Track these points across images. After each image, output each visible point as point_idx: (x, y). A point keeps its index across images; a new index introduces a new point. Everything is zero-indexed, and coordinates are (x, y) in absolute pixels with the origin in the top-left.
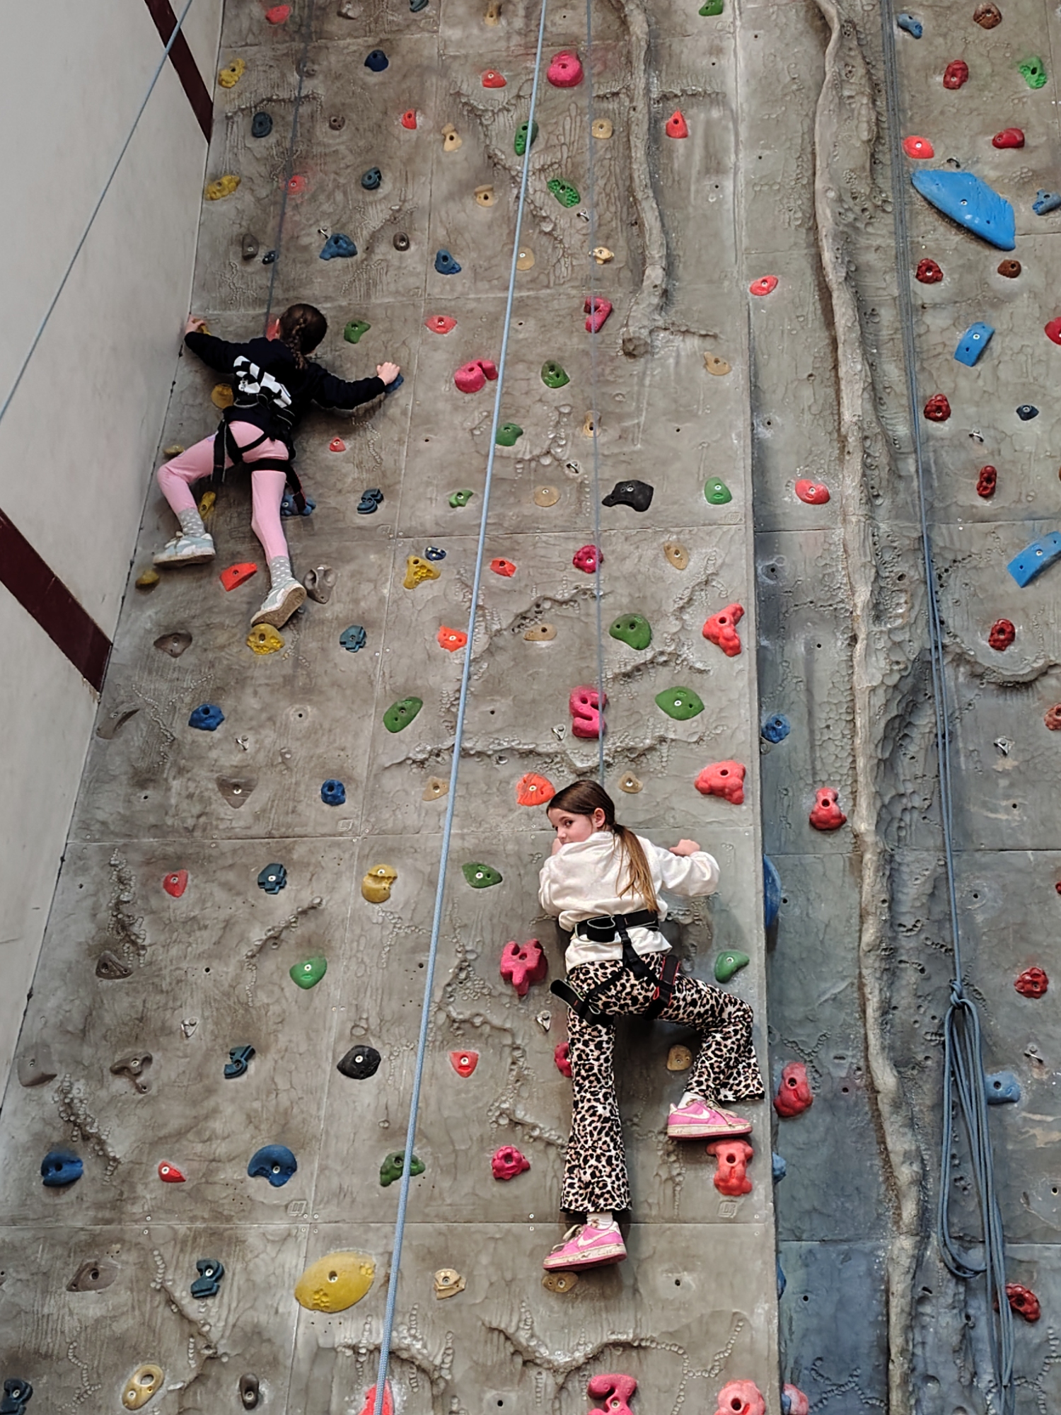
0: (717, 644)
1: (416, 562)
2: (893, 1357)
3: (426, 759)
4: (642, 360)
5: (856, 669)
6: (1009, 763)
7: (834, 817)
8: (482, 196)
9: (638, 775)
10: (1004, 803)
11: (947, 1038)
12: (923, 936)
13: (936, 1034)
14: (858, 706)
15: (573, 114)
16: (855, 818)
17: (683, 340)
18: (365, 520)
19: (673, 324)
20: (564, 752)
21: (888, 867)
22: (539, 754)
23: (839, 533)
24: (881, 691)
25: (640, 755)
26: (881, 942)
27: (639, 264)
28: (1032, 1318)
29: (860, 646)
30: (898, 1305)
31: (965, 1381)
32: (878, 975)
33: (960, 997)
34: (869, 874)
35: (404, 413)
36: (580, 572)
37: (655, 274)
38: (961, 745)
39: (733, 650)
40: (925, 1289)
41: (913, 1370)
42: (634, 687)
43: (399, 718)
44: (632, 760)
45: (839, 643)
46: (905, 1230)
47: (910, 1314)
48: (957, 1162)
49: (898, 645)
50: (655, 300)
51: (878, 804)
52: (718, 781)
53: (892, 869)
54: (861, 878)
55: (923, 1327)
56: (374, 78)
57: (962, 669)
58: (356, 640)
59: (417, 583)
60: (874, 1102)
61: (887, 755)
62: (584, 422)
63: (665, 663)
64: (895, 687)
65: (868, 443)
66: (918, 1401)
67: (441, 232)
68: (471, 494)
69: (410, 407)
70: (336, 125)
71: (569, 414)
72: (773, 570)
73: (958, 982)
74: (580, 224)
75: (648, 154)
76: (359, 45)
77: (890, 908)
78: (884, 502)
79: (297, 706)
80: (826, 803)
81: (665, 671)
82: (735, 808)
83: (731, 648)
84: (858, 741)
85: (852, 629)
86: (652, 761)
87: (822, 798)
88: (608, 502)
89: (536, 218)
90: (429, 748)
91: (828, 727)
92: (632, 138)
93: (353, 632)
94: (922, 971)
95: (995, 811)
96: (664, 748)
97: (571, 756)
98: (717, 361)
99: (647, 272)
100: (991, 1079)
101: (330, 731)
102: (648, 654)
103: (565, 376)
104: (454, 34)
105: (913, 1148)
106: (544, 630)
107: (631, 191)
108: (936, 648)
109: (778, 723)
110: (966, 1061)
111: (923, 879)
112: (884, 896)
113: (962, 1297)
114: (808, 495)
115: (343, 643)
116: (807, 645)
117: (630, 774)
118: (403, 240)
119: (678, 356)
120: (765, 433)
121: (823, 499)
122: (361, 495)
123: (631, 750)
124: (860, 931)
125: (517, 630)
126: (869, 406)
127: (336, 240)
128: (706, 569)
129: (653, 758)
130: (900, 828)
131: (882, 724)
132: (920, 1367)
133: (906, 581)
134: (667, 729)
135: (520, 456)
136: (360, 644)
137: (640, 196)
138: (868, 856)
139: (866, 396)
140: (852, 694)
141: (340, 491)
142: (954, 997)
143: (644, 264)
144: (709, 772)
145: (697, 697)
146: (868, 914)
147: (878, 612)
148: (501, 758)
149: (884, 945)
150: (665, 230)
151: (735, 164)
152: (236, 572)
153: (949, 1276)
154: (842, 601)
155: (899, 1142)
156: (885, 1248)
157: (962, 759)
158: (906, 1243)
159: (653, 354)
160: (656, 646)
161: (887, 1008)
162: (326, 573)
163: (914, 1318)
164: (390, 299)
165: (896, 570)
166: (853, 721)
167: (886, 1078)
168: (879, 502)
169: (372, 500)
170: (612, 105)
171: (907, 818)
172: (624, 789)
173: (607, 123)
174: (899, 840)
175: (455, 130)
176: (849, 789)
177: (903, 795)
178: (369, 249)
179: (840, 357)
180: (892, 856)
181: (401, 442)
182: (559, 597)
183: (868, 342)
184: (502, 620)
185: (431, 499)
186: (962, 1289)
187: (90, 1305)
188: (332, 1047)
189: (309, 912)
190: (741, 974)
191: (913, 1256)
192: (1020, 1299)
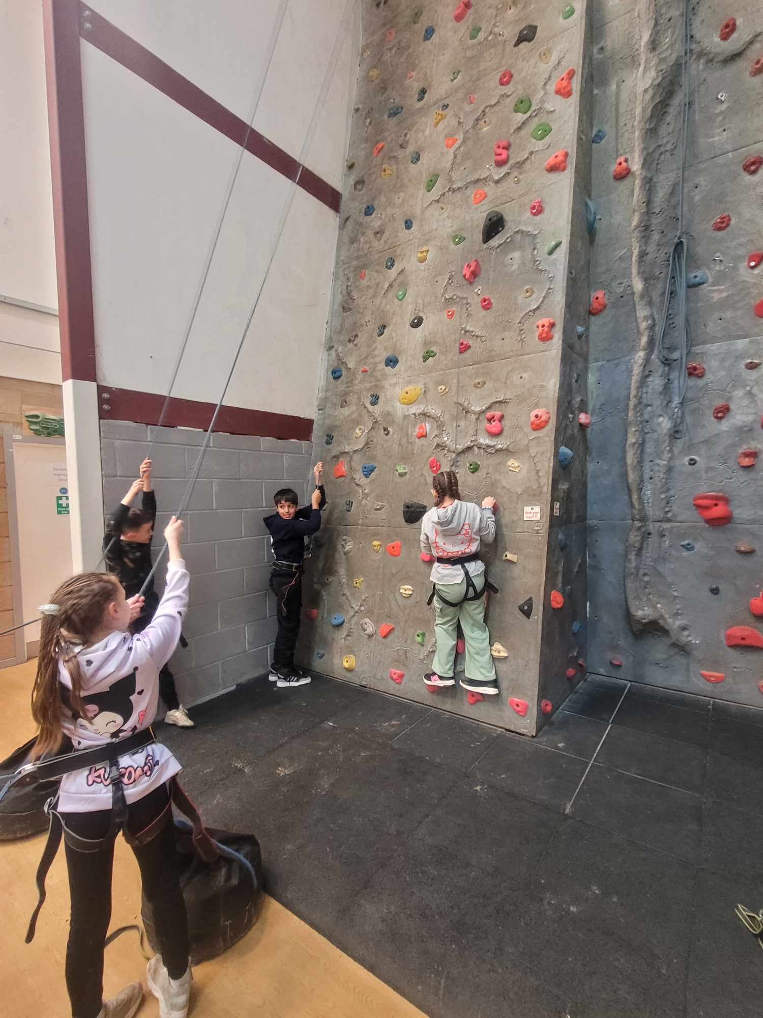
1: (437, 113)
2: (631, 399)
3: (439, 198)
7: (624, 170)
9: (521, 173)
10: (718, 131)
11: (671, 262)
12: (664, 215)
13: (666, 261)
14: (637, 103)
18: (419, 104)
20: (491, 174)
21: (648, 185)
22: (480, 179)
23: (637, 9)
24: (650, 91)
25: (521, 164)
26: (641, 223)
28: (700, 375)
30: (635, 379)
31: (665, 402)
32: (639, 240)
33: (679, 239)
34: (637, 191)
35: (435, 46)
36: (502, 87)
38: (696, 106)
39: (569, 94)
40: (649, 371)
41: (640, 403)
42: (522, 133)
43: (431, 185)
44: (519, 168)
46: (641, 348)
47: (640, 381)
48: (670, 316)
49: (663, 60)
51: (645, 154)
52: (554, 163)
53: (650, 185)
54: (633, 194)
55: (648, 386)
59: (438, 123)
60: (632, 297)
61: (652, 126)
63: (536, 115)
64: (659, 84)
66: (642, 415)
68: (460, 71)
69: (437, 42)
71: (501, 8)
72: (601, 49)
77: (647, 205)
80: (621, 164)
81: (535, 119)
82: (561, 173)
83: (567, 94)
87: (619, 162)
88: (516, 45)
90: (441, 193)
93: (415, 156)
94: (662, 232)
95: (712, 137)
96: (533, 156)
97: (494, 176)
100: (692, 275)
102: (529, 114)
105: (649, 314)
106: (486, 122)
108: (686, 53)
109: (600, 132)
111: (668, 187)
112: (644, 200)
113: (666, 372)
115: (412, 161)
116: (617, 84)
117: (516, 175)
122: (418, 94)
123: (518, 163)
124: (631, 220)
125: (475, 127)
128: (559, 57)
129: (528, 164)
130: (657, 164)
131: (650, 109)
132: (644, 401)
134: (535, 147)
135: (479, 41)
136: (418, 160)
141: (411, 96)
144: (551, 160)
145: (549, 126)
146: (635, 211)
147: (654, 45)
148: (467, 187)
149: (643, 224)
152: (377, 148)
153: (661, 364)
155: (642, 312)
156: (635, 359)
158: (641, 354)
160: (533, 108)
163: (643, 383)
167: (638, 286)
169: (422, 94)
171: (662, 157)
172: (515, 182)
174: (657, 170)
180: (651, 179)
181: (433, 61)
182: (493, 103)
184: (469, 125)
185: (444, 82)
186: (667, 368)
187: (346, 411)
188: (409, 318)
189: (402, 271)
190: (558, 249)
191: (644, 359)
192: (695, 369)
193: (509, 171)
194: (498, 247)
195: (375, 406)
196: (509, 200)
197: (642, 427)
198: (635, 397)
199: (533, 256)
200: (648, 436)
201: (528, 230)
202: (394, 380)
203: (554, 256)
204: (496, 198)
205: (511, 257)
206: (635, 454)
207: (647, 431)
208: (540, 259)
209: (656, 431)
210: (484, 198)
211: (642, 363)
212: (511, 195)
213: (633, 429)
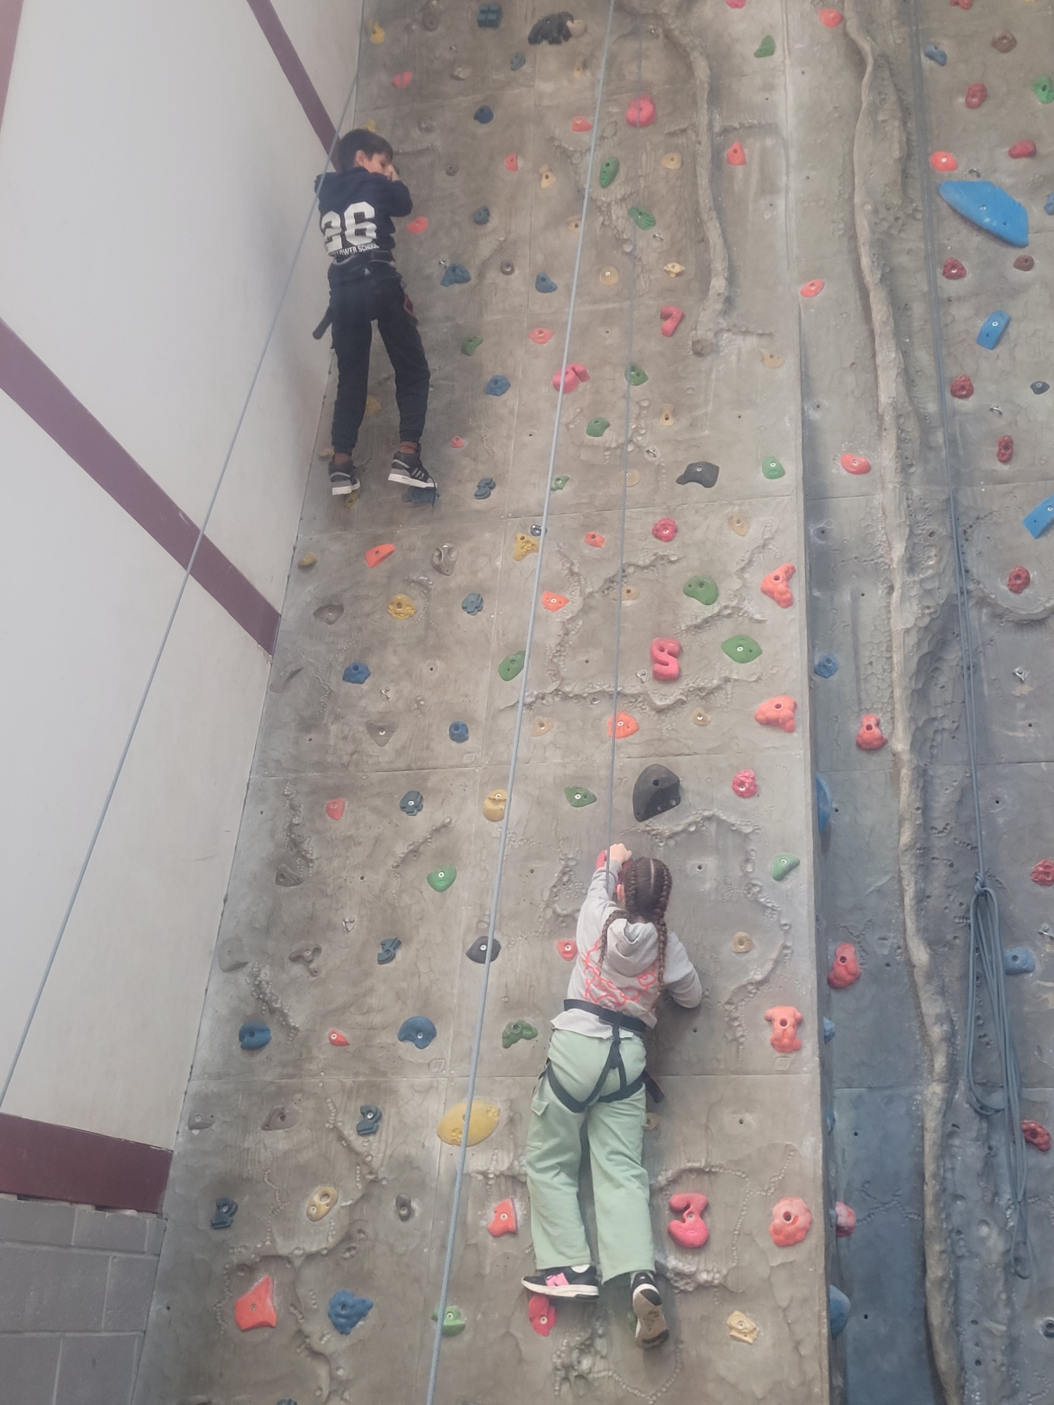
0: (773, 598)
1: (522, 538)
2: (927, 1180)
3: (534, 702)
4: (709, 358)
5: (893, 614)
6: (1025, 689)
7: (876, 739)
8: (573, 225)
9: (707, 710)
10: (1021, 723)
11: (971, 921)
12: (952, 836)
13: (963, 918)
14: (894, 645)
15: (649, 148)
16: (893, 740)
17: (744, 339)
18: (480, 504)
19: (735, 326)
20: (646, 693)
21: (922, 780)
22: (625, 695)
23: (879, 498)
24: (914, 633)
25: (708, 694)
26: (916, 843)
27: (705, 276)
28: (1044, 1149)
29: (896, 595)
30: (930, 1138)
31: (988, 1199)
32: (914, 869)
33: (983, 887)
34: (905, 787)
35: (511, 413)
36: (658, 541)
37: (718, 284)
38: (984, 675)
39: (787, 603)
40: (954, 1125)
41: (944, 1190)
42: (706, 636)
43: (510, 669)
44: (702, 698)
45: (880, 592)
46: (936, 1077)
47: (941, 1145)
48: (981, 1022)
49: (929, 592)
50: (719, 306)
51: (913, 728)
52: (772, 713)
53: (925, 781)
54: (899, 789)
55: (953, 1156)
56: (482, 129)
57: (985, 611)
58: (474, 605)
59: (524, 556)
60: (911, 974)
61: (920, 686)
62: (661, 414)
63: (729, 616)
64: (926, 628)
65: (902, 420)
66: (949, 1216)
67: (540, 258)
68: (568, 479)
69: (516, 407)
70: (451, 172)
71: (647, 407)
72: (823, 532)
73: (981, 874)
74: (656, 244)
75: (713, 180)
76: (468, 102)
77: (924, 814)
78: (916, 470)
79: (429, 661)
80: (869, 728)
81: (729, 622)
82: (788, 736)
83: (784, 601)
84: (895, 675)
85: (891, 581)
86: (719, 699)
87: (866, 723)
88: (683, 480)
89: (619, 241)
90: (535, 693)
91: (871, 663)
92: (698, 168)
93: (473, 598)
94: (951, 865)
95: (1013, 729)
96: (729, 686)
97: (652, 695)
98: (772, 356)
99: (712, 283)
100: (1009, 953)
101: (456, 681)
102: (715, 608)
103: (644, 374)
104: (546, 87)
105: (944, 1011)
106: (629, 591)
107: (697, 213)
108: (962, 593)
109: (829, 661)
110: (988, 940)
111: (952, 789)
112: (918, 805)
113: (985, 1132)
114: (852, 466)
115: (464, 608)
116: (852, 594)
117: (699, 710)
118: (508, 265)
119: (740, 352)
120: (815, 415)
121: (865, 470)
122: (477, 484)
123: (701, 689)
124: (899, 834)
125: (606, 592)
126: (902, 389)
127: (454, 269)
128: (763, 534)
129: (719, 695)
130: (932, 747)
131: (915, 660)
133: (935, 537)
134: (731, 671)
135: (607, 445)
136: (479, 608)
137: (705, 217)
138: (904, 772)
139: (900, 380)
140: (890, 635)
141: (460, 481)
142: (978, 886)
143: (710, 276)
144: (766, 707)
145: (756, 643)
146: (905, 819)
147: (911, 564)
148: (594, 700)
149: (918, 845)
150: (727, 244)
151: (787, 185)
152: (377, 552)
153: (974, 1114)
154: (882, 556)
155: (932, 1007)
156: (921, 1093)
157: (986, 687)
158: (937, 1089)
159: (718, 352)
160: (722, 601)
161: (922, 897)
162: (450, 550)
163: (945, 1148)
164: (499, 317)
165: (927, 527)
166: (891, 657)
167: (921, 955)
168: (912, 470)
169: (486, 487)
170: (681, 140)
171: (939, 738)
172: (696, 722)
173: (676, 156)
174: (932, 756)
175: (550, 170)
176: (889, 715)
177: (934, 719)
178: (481, 275)
179: (877, 348)
180: (925, 771)
181: (509, 437)
182: (641, 563)
183: (901, 334)
184: (594, 584)
185: (534, 485)
186: (985, 1125)
187: (279, 1141)
188: (462, 938)
189: (441, 829)
190: (793, 873)
191: (943, 1099)
192: (1034, 1133)
193: (684, 698)
194: (670, 837)
195: (371, 1138)
196: (687, 752)
197: (952, 1245)
198: (935, 1176)
199: (746, 874)
200: (963, 1264)
201: (732, 820)
202: (423, 1079)
203: (786, 885)
204: (659, 740)
205: (700, 863)
206: (945, 1303)
207: (960, 1254)
208: (760, 883)
209: (978, 1255)
210: (632, 733)
211: (940, 1109)
212: (691, 743)
213: (937, 1248)
